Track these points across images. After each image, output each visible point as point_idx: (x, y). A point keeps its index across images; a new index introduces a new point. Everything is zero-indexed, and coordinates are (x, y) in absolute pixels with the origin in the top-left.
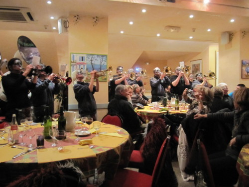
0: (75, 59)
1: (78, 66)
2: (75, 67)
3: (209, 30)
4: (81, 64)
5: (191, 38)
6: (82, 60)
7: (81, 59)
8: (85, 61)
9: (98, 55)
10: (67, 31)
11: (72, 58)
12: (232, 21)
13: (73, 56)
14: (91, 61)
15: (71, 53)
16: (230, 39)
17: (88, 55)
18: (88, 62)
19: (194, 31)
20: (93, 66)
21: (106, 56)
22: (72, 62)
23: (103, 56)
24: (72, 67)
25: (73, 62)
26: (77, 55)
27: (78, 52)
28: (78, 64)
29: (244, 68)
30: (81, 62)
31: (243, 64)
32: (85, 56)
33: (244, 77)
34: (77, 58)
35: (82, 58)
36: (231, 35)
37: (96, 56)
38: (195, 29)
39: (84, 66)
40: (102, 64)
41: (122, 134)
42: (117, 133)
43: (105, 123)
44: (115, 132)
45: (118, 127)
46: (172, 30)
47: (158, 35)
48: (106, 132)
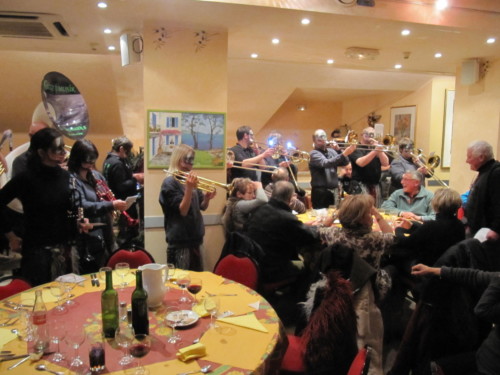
0: (158, 123)
1: (164, 138)
2: (157, 140)
3: (438, 55)
4: (172, 133)
5: (398, 67)
6: (173, 125)
7: (170, 123)
8: (179, 128)
9: (206, 115)
10: (139, 60)
11: (151, 121)
12: (491, 41)
13: (154, 117)
14: (192, 126)
15: (149, 111)
16: (482, 73)
17: (185, 114)
18: (184, 128)
19: (406, 58)
20: (194, 137)
21: (222, 115)
22: (151, 130)
23: (216, 116)
24: (151, 140)
25: (155, 130)
26: (162, 114)
27: (167, 109)
28: (164, 133)
30: (173, 129)
32: (178, 116)
34: (162, 122)
35: (173, 120)
36: (483, 66)
37: (201, 117)
38: (409, 53)
39: (177, 137)
40: (214, 133)
41: (264, 320)
42: (253, 317)
43: (224, 279)
44: (250, 313)
45: (254, 292)
46: (361, 56)
47: (330, 62)
48: (230, 313)
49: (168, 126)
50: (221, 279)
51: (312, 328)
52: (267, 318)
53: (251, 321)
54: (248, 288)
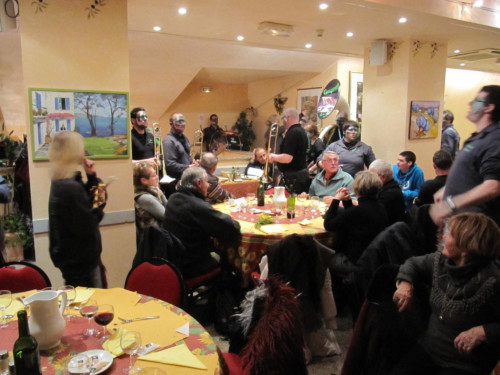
0: (43, 105)
1: (53, 123)
2: (44, 125)
3: (350, 35)
4: (62, 117)
5: (308, 46)
6: (64, 107)
7: (60, 104)
8: (71, 110)
9: (104, 95)
10: (15, 27)
11: (34, 103)
12: (403, 20)
13: (38, 96)
14: (88, 108)
15: (31, 90)
16: (390, 55)
17: (78, 94)
18: (78, 111)
19: (320, 36)
20: (91, 122)
21: (125, 95)
22: (34, 113)
23: (116, 96)
24: (36, 126)
25: (39, 113)
26: (49, 93)
27: (55, 87)
28: (52, 117)
29: (414, 119)
30: (63, 112)
31: (412, 110)
32: (70, 96)
33: (413, 135)
34: (49, 103)
35: (63, 100)
36: (391, 47)
37: (99, 97)
38: (321, 30)
39: (69, 122)
40: (115, 116)
41: (198, 350)
42: (183, 348)
43: (140, 296)
44: (179, 342)
45: (180, 310)
46: (274, 32)
47: (240, 38)
48: (154, 345)
49: (56, 108)
50: (136, 296)
51: (255, 349)
52: (201, 346)
53: (182, 355)
54: (171, 306)
